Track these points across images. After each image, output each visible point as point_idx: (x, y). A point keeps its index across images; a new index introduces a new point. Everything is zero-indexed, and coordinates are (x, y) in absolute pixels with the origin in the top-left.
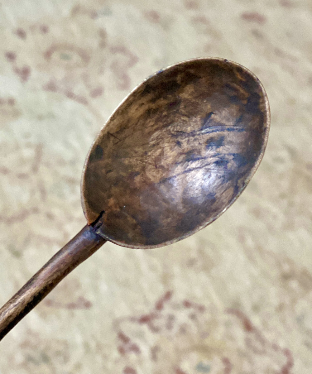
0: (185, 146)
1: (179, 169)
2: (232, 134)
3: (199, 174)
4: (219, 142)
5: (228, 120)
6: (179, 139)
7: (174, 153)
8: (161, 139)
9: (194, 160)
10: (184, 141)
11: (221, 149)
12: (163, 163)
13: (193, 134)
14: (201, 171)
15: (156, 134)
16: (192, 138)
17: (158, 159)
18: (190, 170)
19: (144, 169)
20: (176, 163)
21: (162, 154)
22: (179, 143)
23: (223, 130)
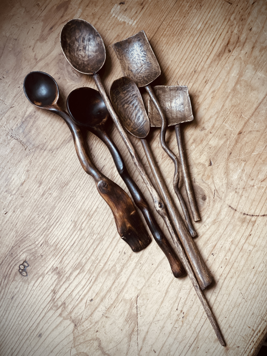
0: (81, 48)
1: (87, 52)
2: (83, 34)
3: (90, 47)
4: (84, 39)
5: (79, 34)
6: (79, 49)
7: (82, 52)
8: (77, 54)
9: (86, 47)
10: (80, 48)
11: (86, 39)
12: (84, 56)
13: (79, 45)
14: (90, 46)
15: (75, 54)
16: (80, 46)
17: (82, 57)
18: (88, 49)
19: (83, 61)
20: (85, 52)
21: (81, 55)
22: (80, 50)
23: (81, 37)
